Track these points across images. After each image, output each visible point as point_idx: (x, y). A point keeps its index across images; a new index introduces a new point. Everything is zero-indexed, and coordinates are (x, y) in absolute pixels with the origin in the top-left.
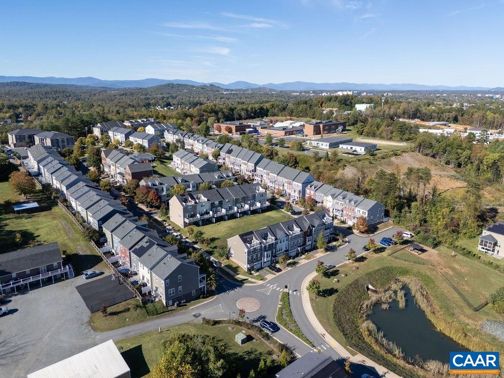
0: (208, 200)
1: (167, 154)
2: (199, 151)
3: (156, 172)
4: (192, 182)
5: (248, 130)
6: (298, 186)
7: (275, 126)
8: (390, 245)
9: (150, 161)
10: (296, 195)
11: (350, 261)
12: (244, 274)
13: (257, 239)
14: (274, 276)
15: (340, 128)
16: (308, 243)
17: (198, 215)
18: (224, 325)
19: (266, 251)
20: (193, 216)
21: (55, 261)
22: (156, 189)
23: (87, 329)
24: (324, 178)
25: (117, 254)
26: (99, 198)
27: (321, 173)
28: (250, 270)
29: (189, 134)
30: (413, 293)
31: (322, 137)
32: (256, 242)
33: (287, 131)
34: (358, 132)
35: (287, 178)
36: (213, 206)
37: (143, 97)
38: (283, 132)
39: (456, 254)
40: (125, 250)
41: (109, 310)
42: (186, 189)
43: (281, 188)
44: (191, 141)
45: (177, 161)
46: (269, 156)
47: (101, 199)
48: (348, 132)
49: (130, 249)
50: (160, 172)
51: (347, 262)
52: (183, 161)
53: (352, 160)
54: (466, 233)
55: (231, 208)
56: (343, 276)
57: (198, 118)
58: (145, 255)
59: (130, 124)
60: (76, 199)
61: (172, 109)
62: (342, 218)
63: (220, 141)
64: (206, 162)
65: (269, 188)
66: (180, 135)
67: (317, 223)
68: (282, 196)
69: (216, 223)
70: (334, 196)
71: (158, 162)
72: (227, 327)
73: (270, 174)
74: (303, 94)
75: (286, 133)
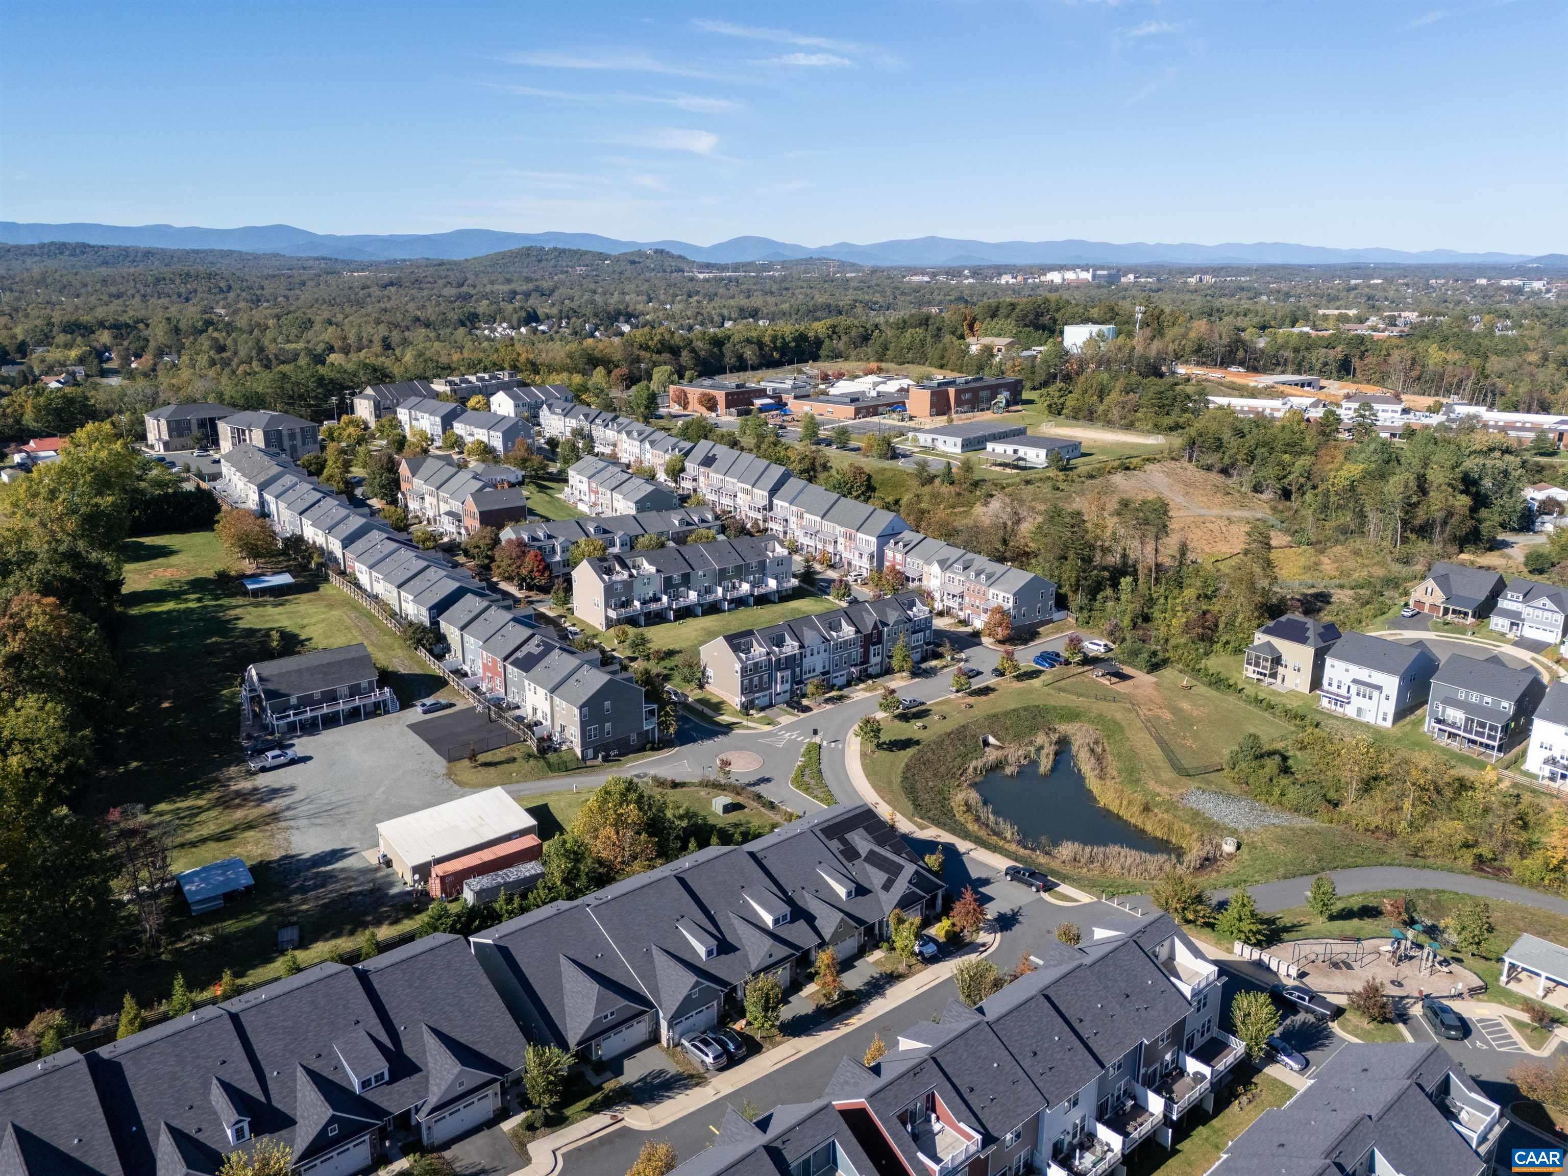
0: (658, 571)
1: (554, 468)
2: (632, 459)
3: (532, 512)
4: (621, 533)
5: (758, 402)
6: (868, 542)
7: (832, 391)
8: (1053, 666)
9: (512, 485)
10: (863, 565)
11: (960, 694)
12: (735, 713)
13: (761, 645)
14: (794, 719)
15: (1002, 398)
16: (874, 660)
17: (637, 604)
18: (692, 789)
19: (780, 670)
20: (626, 604)
21: (363, 677)
22: (540, 548)
23: (448, 784)
24: (929, 525)
25: (474, 674)
26: (424, 564)
27: (923, 512)
28: (746, 708)
29: (604, 415)
30: (1074, 749)
31: (950, 421)
32: (758, 651)
33: (859, 404)
34: (1050, 406)
35: (843, 525)
36: (668, 584)
37: (450, 291)
38: (851, 409)
39: (1195, 682)
40: (494, 661)
41: (482, 758)
42: (605, 549)
43: (830, 549)
44: (611, 434)
45: (580, 486)
46: (807, 471)
47: (428, 567)
48: (1025, 407)
49: (505, 659)
50: (540, 510)
51: (953, 696)
52: (594, 485)
53: (1010, 481)
54: (1227, 643)
55: (709, 590)
56: (937, 718)
57: (624, 370)
58: (538, 669)
59: (448, 388)
60: (371, 567)
61: (544, 332)
62: (960, 613)
63: (685, 434)
64: (650, 488)
65: (802, 549)
66: (582, 417)
67: (892, 617)
68: (832, 566)
69: (675, 620)
70: (944, 565)
71: (532, 488)
72: (697, 792)
73: (806, 515)
74: (942, 278)
75: (857, 412)
